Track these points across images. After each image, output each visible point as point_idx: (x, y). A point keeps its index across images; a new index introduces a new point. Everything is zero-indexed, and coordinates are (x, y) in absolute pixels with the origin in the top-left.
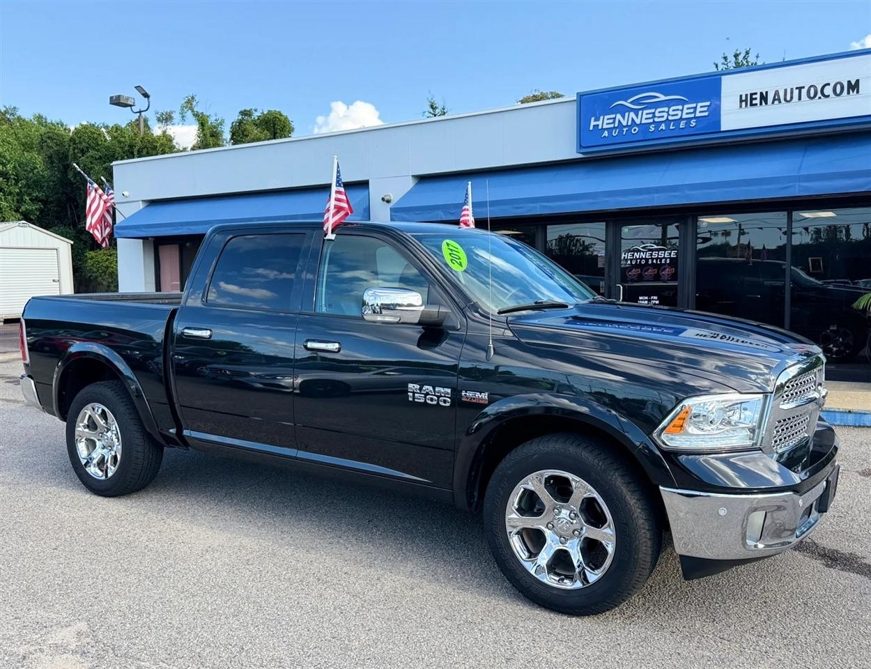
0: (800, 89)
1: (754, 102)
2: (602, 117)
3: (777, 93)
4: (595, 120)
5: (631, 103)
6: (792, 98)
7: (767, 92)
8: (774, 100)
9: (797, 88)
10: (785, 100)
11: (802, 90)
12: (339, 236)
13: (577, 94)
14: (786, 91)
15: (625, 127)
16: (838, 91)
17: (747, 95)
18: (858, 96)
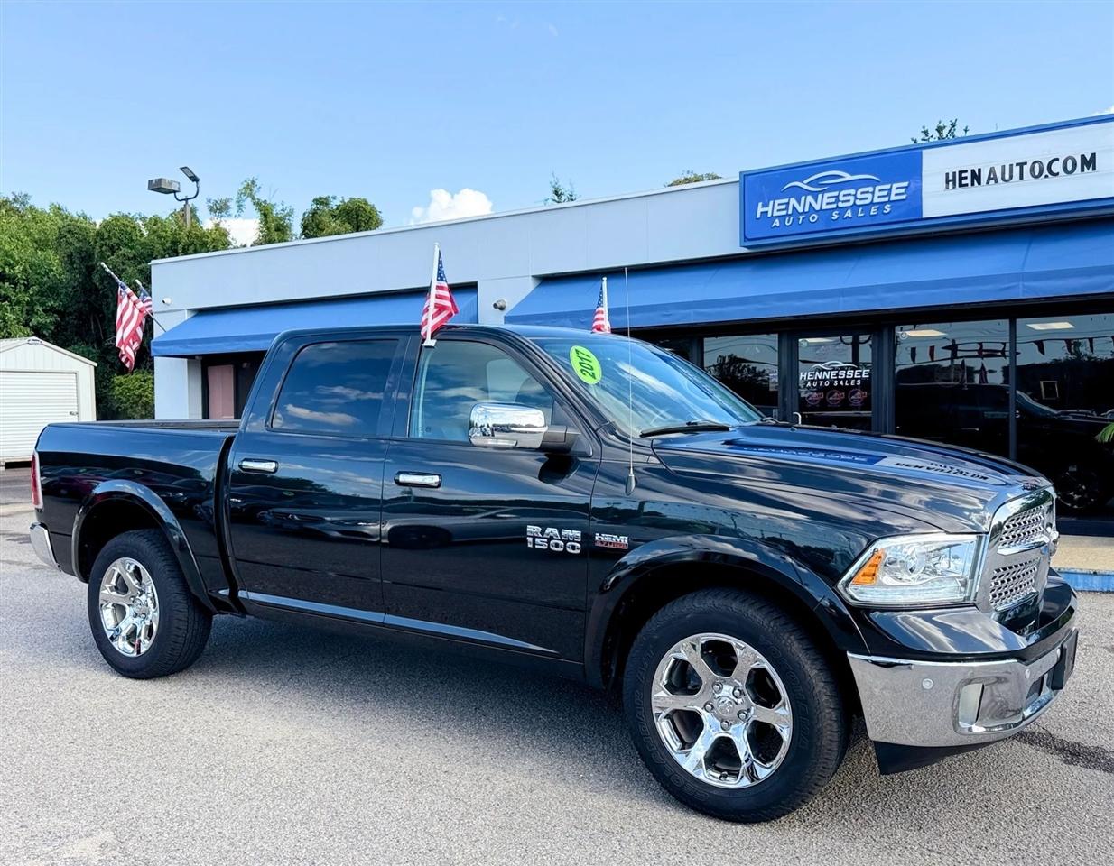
0: (1021, 165)
1: (964, 182)
2: (771, 203)
3: (992, 170)
4: (763, 206)
5: (808, 184)
6: (1011, 177)
7: (979, 170)
8: (989, 179)
9: (1017, 165)
10: (1003, 179)
11: (1025, 166)
12: (440, 343)
13: (741, 173)
14: (1003, 167)
15: (801, 214)
16: (1070, 167)
17: (954, 173)
18: (1094, 173)
